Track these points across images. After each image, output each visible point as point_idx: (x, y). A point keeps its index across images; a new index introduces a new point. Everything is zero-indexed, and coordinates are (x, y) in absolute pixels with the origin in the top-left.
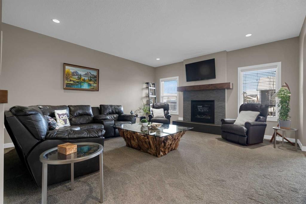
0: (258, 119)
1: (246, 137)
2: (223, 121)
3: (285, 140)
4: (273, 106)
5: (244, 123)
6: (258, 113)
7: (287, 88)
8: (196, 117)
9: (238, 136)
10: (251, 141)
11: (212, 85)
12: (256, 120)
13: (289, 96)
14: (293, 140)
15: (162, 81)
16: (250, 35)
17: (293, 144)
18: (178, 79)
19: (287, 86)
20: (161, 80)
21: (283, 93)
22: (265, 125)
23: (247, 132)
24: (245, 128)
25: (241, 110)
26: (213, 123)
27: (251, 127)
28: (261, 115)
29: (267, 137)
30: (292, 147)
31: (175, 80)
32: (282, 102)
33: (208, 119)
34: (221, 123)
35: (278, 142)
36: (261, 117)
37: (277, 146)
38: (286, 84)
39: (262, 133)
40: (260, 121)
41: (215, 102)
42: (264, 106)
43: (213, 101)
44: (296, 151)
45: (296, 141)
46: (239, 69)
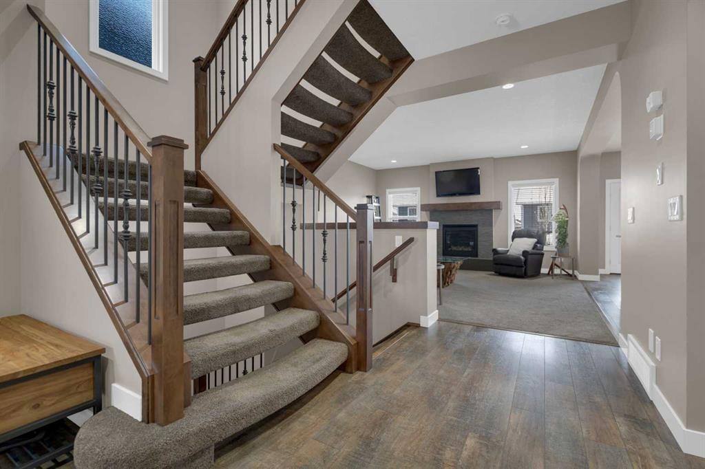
0: (535, 247)
1: (524, 268)
2: (495, 251)
3: (563, 273)
4: (550, 232)
5: (521, 253)
6: (536, 240)
7: (564, 211)
8: (450, 249)
9: (514, 268)
10: (529, 273)
11: (475, 203)
12: (533, 249)
13: (567, 221)
14: (570, 272)
15: (390, 193)
16: (526, 147)
17: (571, 275)
18: (419, 193)
19: (565, 209)
20: (388, 191)
21: (561, 217)
22: (543, 254)
23: (525, 262)
24: (522, 258)
25: (513, 238)
26: (477, 256)
27: (529, 256)
28: (537, 243)
29: (544, 270)
30: (570, 278)
31: (414, 192)
32: (559, 227)
33: (468, 251)
34: (492, 254)
35: (556, 275)
36: (538, 245)
37: (555, 277)
38: (564, 206)
39: (539, 265)
40: (537, 250)
41: (479, 227)
42: (541, 232)
43: (476, 226)
44: (573, 279)
45: (573, 271)
46: (510, 183)
